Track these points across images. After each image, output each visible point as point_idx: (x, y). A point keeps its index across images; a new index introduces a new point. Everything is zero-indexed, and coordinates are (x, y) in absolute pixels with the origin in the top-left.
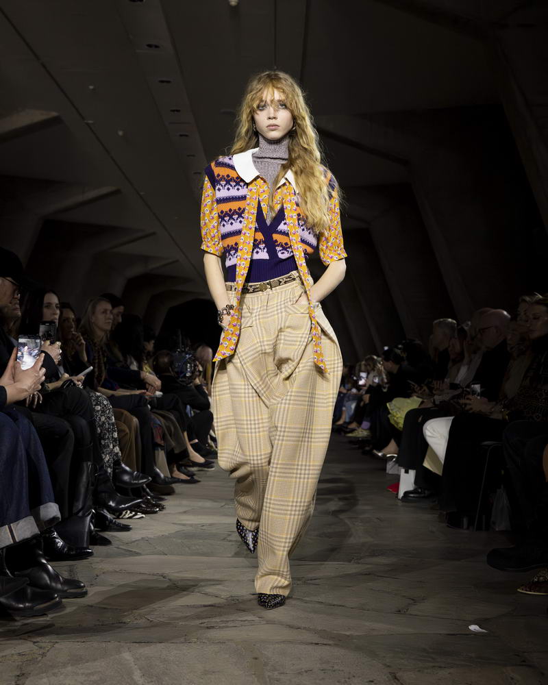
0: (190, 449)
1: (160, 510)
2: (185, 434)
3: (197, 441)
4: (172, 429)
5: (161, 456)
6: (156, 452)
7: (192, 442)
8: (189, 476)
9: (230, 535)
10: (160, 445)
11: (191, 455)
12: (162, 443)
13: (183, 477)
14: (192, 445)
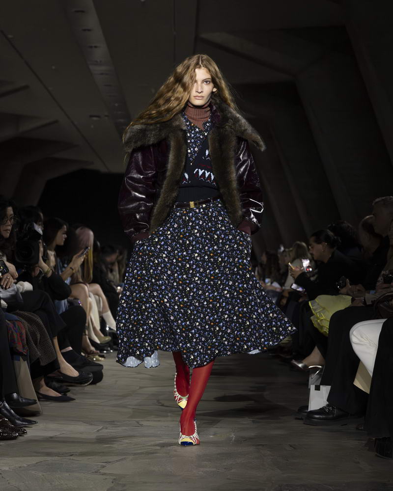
0: (61, 359)
1: (20, 435)
2: (56, 341)
3: (70, 348)
4: (39, 336)
5: (24, 369)
6: (16, 362)
7: (64, 351)
8: (60, 392)
9: (104, 467)
10: (21, 354)
11: (62, 366)
12: (24, 352)
13: (53, 393)
14: (63, 354)
